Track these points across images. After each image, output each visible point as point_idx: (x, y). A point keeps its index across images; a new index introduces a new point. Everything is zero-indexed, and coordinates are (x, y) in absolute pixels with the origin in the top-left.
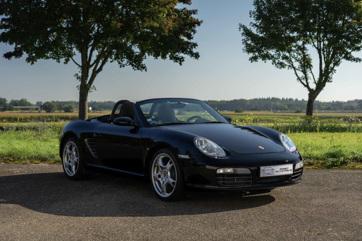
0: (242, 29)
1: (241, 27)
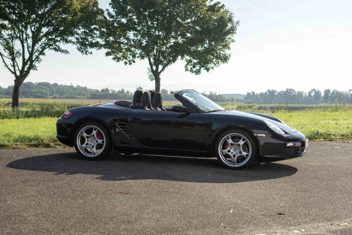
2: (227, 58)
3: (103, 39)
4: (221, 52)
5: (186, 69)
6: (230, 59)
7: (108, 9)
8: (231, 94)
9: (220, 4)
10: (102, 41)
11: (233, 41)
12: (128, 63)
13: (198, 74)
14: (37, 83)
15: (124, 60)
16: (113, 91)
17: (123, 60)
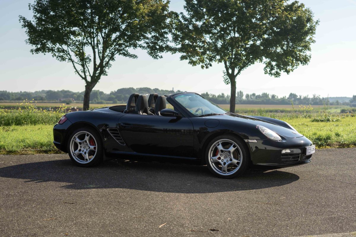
0: (22, 21)
1: (21, 19)
2: (307, 59)
3: (177, 43)
4: (301, 53)
5: (265, 72)
6: (310, 61)
7: (182, 12)
8: (336, 97)
9: (298, 3)
10: (176, 45)
11: (314, 41)
12: (205, 67)
13: (277, 77)
14: (138, 88)
15: (201, 64)
16: (213, 96)
17: (199, 64)
